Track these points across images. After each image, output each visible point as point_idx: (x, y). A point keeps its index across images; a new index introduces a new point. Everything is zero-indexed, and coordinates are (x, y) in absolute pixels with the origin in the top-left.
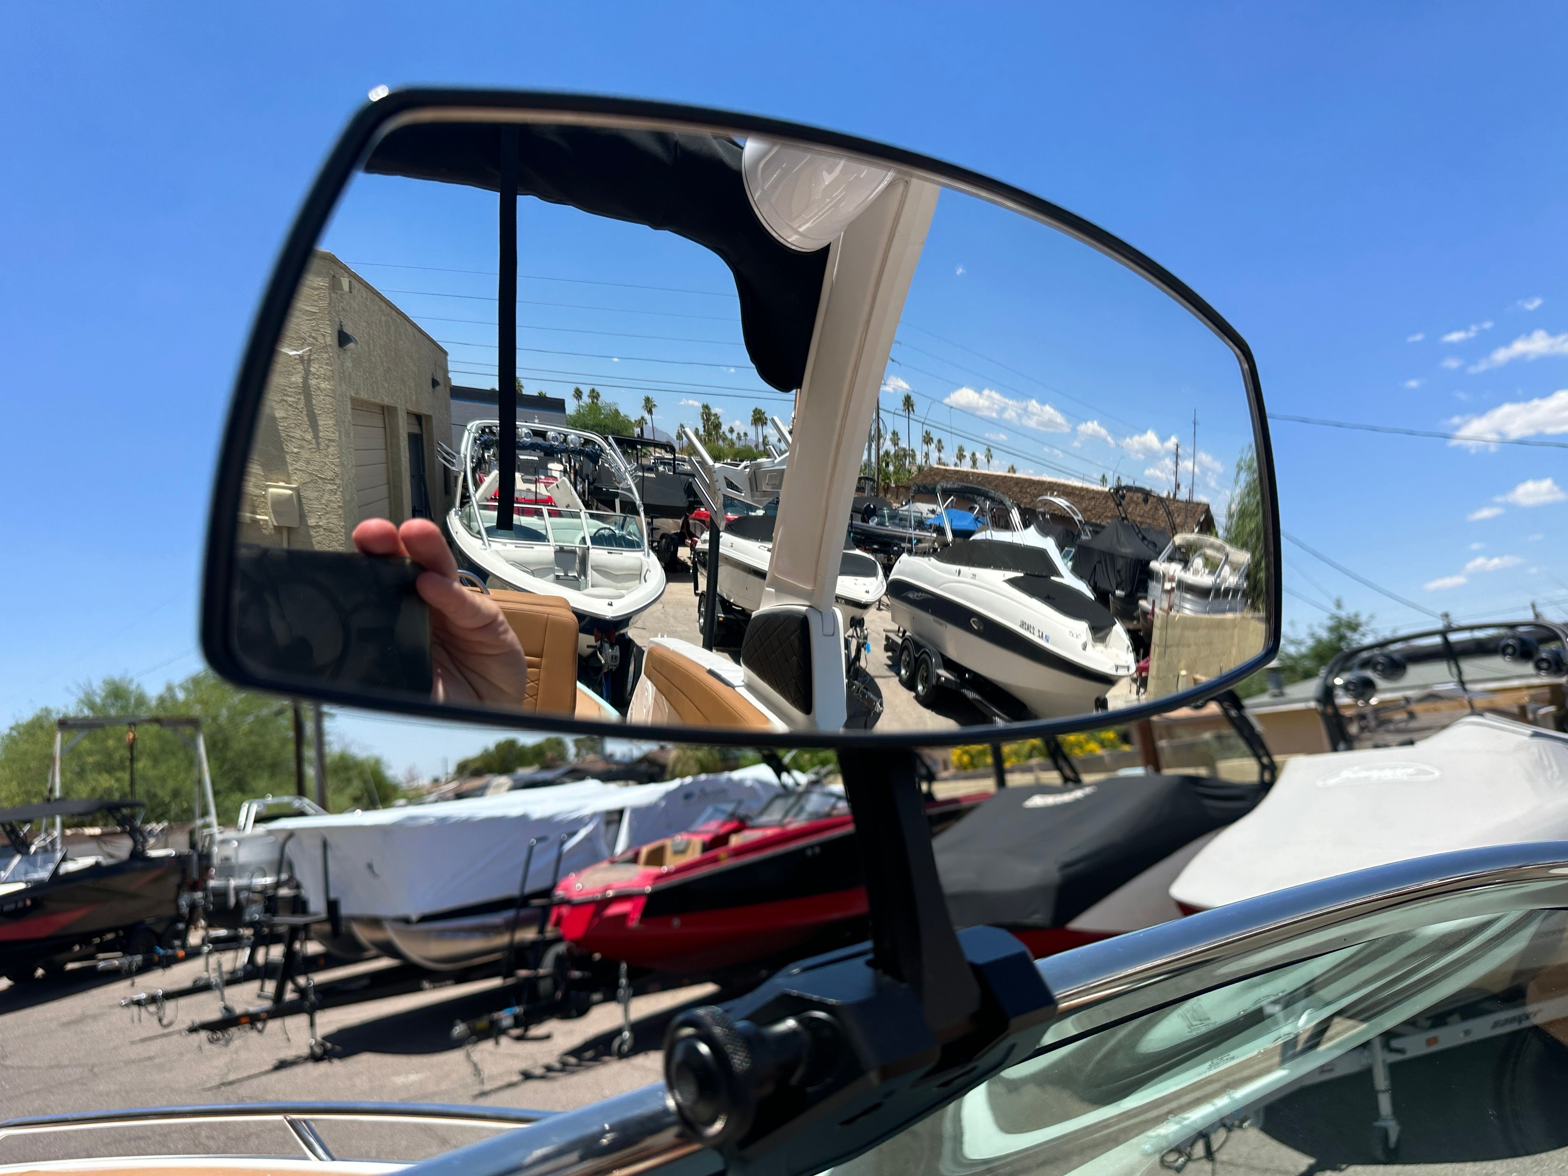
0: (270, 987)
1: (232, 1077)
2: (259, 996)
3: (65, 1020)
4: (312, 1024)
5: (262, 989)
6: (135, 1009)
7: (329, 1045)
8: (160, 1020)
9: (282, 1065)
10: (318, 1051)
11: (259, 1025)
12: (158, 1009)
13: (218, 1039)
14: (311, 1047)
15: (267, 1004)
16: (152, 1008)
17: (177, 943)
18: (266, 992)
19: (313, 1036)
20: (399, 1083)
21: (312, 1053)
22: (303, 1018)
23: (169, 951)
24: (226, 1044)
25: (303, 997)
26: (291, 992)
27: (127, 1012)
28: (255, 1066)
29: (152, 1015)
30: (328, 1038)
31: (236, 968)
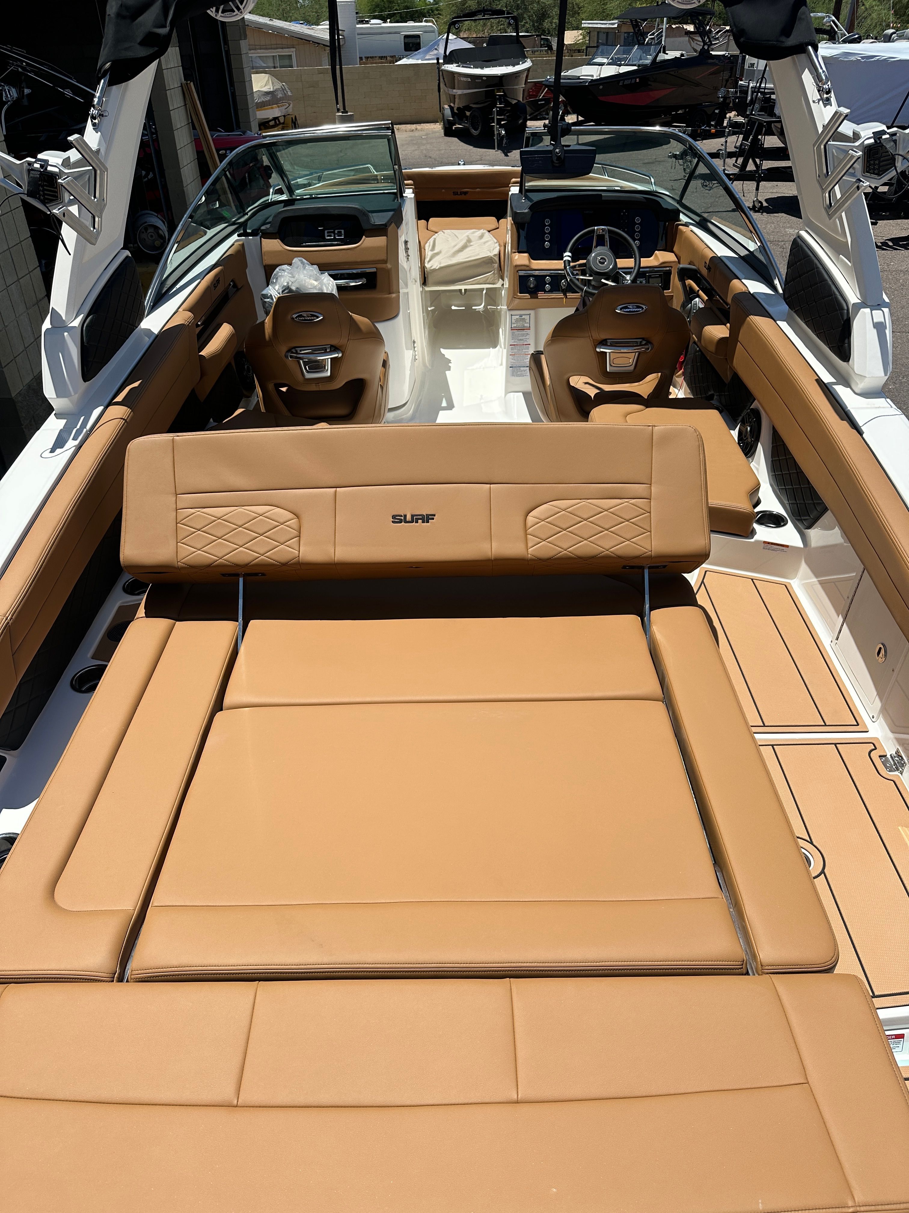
0: (740, 160)
2: (734, 165)
3: (646, 161)
4: (757, 189)
5: (736, 162)
7: (765, 204)
10: (758, 205)
13: (706, 186)
14: (754, 201)
15: (736, 171)
17: (713, 123)
18: (738, 164)
19: (757, 196)
20: (788, 232)
21: (754, 206)
22: (754, 184)
23: (707, 128)
24: (710, 190)
25: (756, 172)
26: (751, 167)
27: (670, 160)
28: (723, 206)
29: (681, 165)
30: (766, 200)
31: (735, 147)
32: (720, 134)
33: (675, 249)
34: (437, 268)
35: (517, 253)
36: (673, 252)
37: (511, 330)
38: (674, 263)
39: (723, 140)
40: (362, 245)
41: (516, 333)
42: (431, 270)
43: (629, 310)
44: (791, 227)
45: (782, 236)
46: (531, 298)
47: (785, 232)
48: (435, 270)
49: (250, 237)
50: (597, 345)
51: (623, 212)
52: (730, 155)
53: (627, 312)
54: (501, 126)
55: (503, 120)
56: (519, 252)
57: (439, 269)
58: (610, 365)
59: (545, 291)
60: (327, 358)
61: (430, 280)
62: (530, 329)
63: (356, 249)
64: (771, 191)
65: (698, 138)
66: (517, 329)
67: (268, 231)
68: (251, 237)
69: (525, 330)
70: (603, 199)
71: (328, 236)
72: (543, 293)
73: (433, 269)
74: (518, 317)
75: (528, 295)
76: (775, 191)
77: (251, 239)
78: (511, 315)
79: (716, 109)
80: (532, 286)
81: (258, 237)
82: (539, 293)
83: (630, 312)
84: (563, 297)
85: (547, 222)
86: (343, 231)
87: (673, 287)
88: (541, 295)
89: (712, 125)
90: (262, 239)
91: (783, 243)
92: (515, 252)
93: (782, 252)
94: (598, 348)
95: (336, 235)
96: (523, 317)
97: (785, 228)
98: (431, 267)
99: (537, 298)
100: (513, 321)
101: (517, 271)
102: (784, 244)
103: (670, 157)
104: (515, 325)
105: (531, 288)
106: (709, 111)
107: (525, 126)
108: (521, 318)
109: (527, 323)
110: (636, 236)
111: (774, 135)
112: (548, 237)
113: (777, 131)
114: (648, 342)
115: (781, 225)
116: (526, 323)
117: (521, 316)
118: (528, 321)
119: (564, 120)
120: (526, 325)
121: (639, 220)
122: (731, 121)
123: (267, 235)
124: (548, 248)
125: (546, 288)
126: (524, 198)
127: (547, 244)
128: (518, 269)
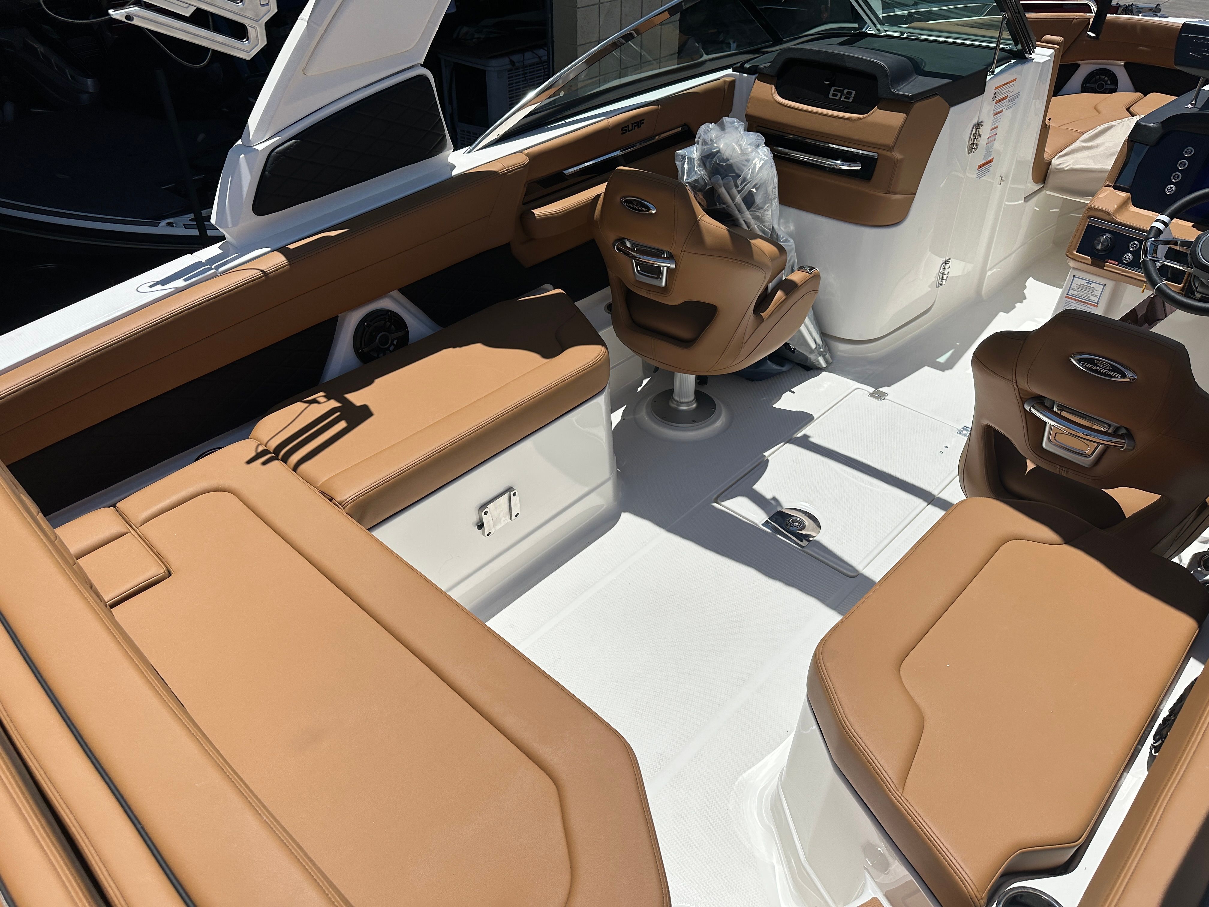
34: (1066, 169)
35: (1112, 188)
37: (1066, 297)
40: (868, 118)
41: (1072, 304)
42: (1057, 169)
43: (1093, 368)
46: (1092, 264)
48: (1061, 171)
49: (744, 75)
50: (1028, 399)
53: (1090, 369)
56: (1115, 188)
57: (1067, 170)
58: (1049, 439)
59: (1120, 262)
60: (665, 265)
61: (1051, 180)
62: (1097, 306)
63: (857, 122)
66: (1075, 300)
67: (765, 72)
68: (746, 75)
69: (1088, 306)
71: (833, 95)
72: (1116, 263)
73: (1060, 168)
74: (1084, 282)
75: (1089, 258)
77: (745, 76)
78: (1074, 276)
80: (1099, 247)
81: (754, 77)
82: (1110, 261)
83: (1095, 371)
84: (1145, 279)
85: (1189, 152)
86: (854, 92)
88: (1111, 265)
90: (757, 80)
92: (1109, 186)
94: (1029, 405)
95: (843, 97)
96: (1093, 285)
98: (1059, 165)
99: (1102, 268)
100: (1074, 286)
101: (1089, 217)
104: (1075, 293)
105: (1097, 250)
108: (1088, 285)
109: (1096, 296)
112: (1178, 177)
114: (1129, 435)
116: (1093, 295)
117: (1089, 282)
118: (1098, 293)
120: (1092, 298)
123: (764, 77)
124: (1172, 190)
125: (1125, 257)
126: (1194, 102)
127: (1171, 187)
128: (1091, 213)
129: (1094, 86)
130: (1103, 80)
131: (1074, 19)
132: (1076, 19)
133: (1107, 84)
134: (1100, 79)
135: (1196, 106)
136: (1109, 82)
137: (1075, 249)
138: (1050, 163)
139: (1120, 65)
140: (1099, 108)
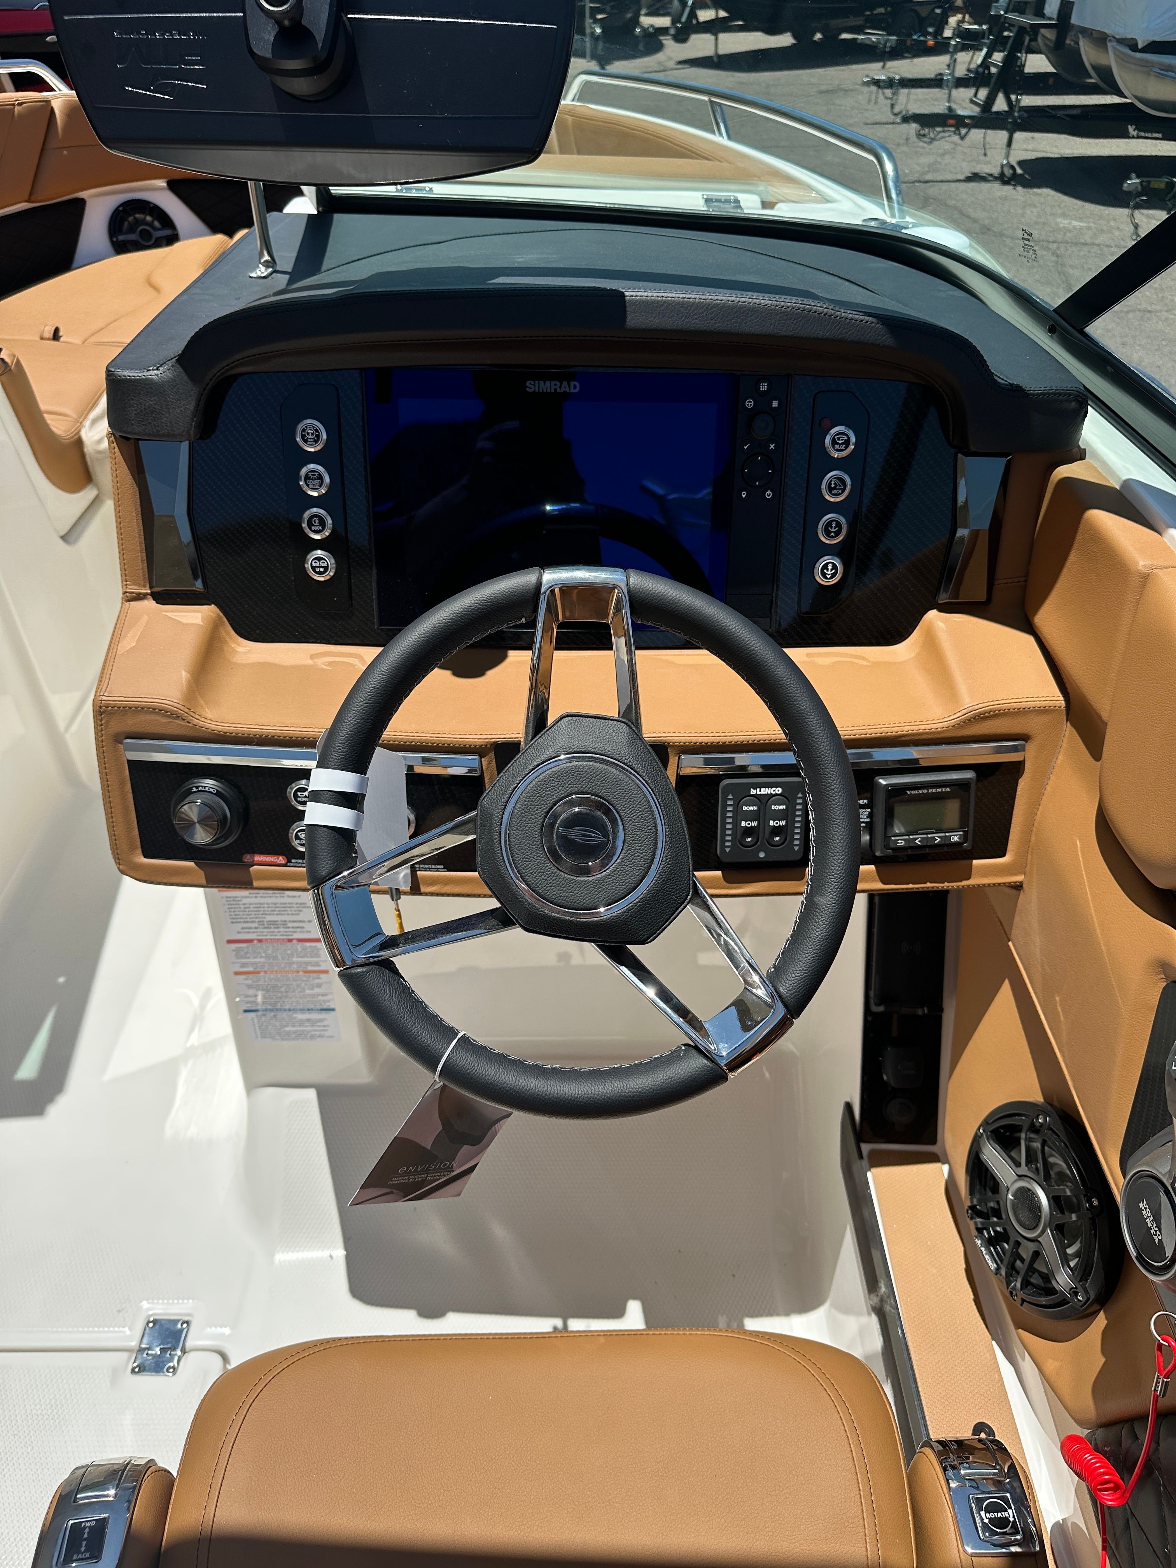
0: (983, 93)
1: (929, 177)
2: (972, 102)
3: (824, 88)
4: (1009, 143)
5: (975, 95)
6: (874, 88)
7: (1019, 171)
8: (892, 106)
9: (975, 177)
10: (1008, 172)
11: (963, 131)
12: (894, 94)
13: (924, 135)
14: (1002, 166)
15: (975, 111)
16: (888, 92)
17: (930, 30)
18: (978, 99)
19: (1007, 156)
20: (1061, 225)
21: (1002, 174)
22: (1003, 135)
23: (922, 38)
24: (930, 143)
25: (1009, 113)
26: (1000, 104)
27: (866, 89)
28: (951, 172)
29: (887, 98)
30: (1021, 163)
31: (969, 70)
32: (941, 48)
33: (1044, 618)
35: (150, 603)
36: (1029, 627)
38: (1045, 719)
39: (945, 59)
44: (1064, 216)
45: (1052, 232)
47: (1057, 223)
51: (759, 396)
52: (961, 83)
54: (596, 21)
55: (601, 11)
56: (162, 598)
59: (291, 854)
64: (1025, 147)
65: (906, 55)
70: (633, 320)
72: (281, 860)
75: (191, 864)
76: (1030, 147)
79: (938, 7)
82: (258, 858)
85: (314, 434)
87: (1026, 841)
88: (268, 869)
89: (929, 34)
91: (1055, 245)
92: (139, 597)
93: (1057, 262)
97: (1053, 215)
99: (247, 884)
101: (118, 739)
102: (1058, 248)
103: (867, 84)
106: (924, 12)
107: (636, 22)
110: (827, 533)
111: (1039, 52)
112: (322, 523)
113: (1046, 45)
115: (1048, 210)
119: (696, 17)
121: (847, 443)
122: (961, 29)
124: (326, 568)
125: (297, 837)
126: (267, 257)
127: (319, 559)
128: (117, 726)
129: (133, 237)
130: (144, 222)
131: (14, 105)
132: (19, 104)
133: (155, 229)
134: (138, 222)
135: (278, 268)
136: (156, 224)
137: (132, 849)
138: (79, 443)
139: (162, 189)
140: (157, 279)
